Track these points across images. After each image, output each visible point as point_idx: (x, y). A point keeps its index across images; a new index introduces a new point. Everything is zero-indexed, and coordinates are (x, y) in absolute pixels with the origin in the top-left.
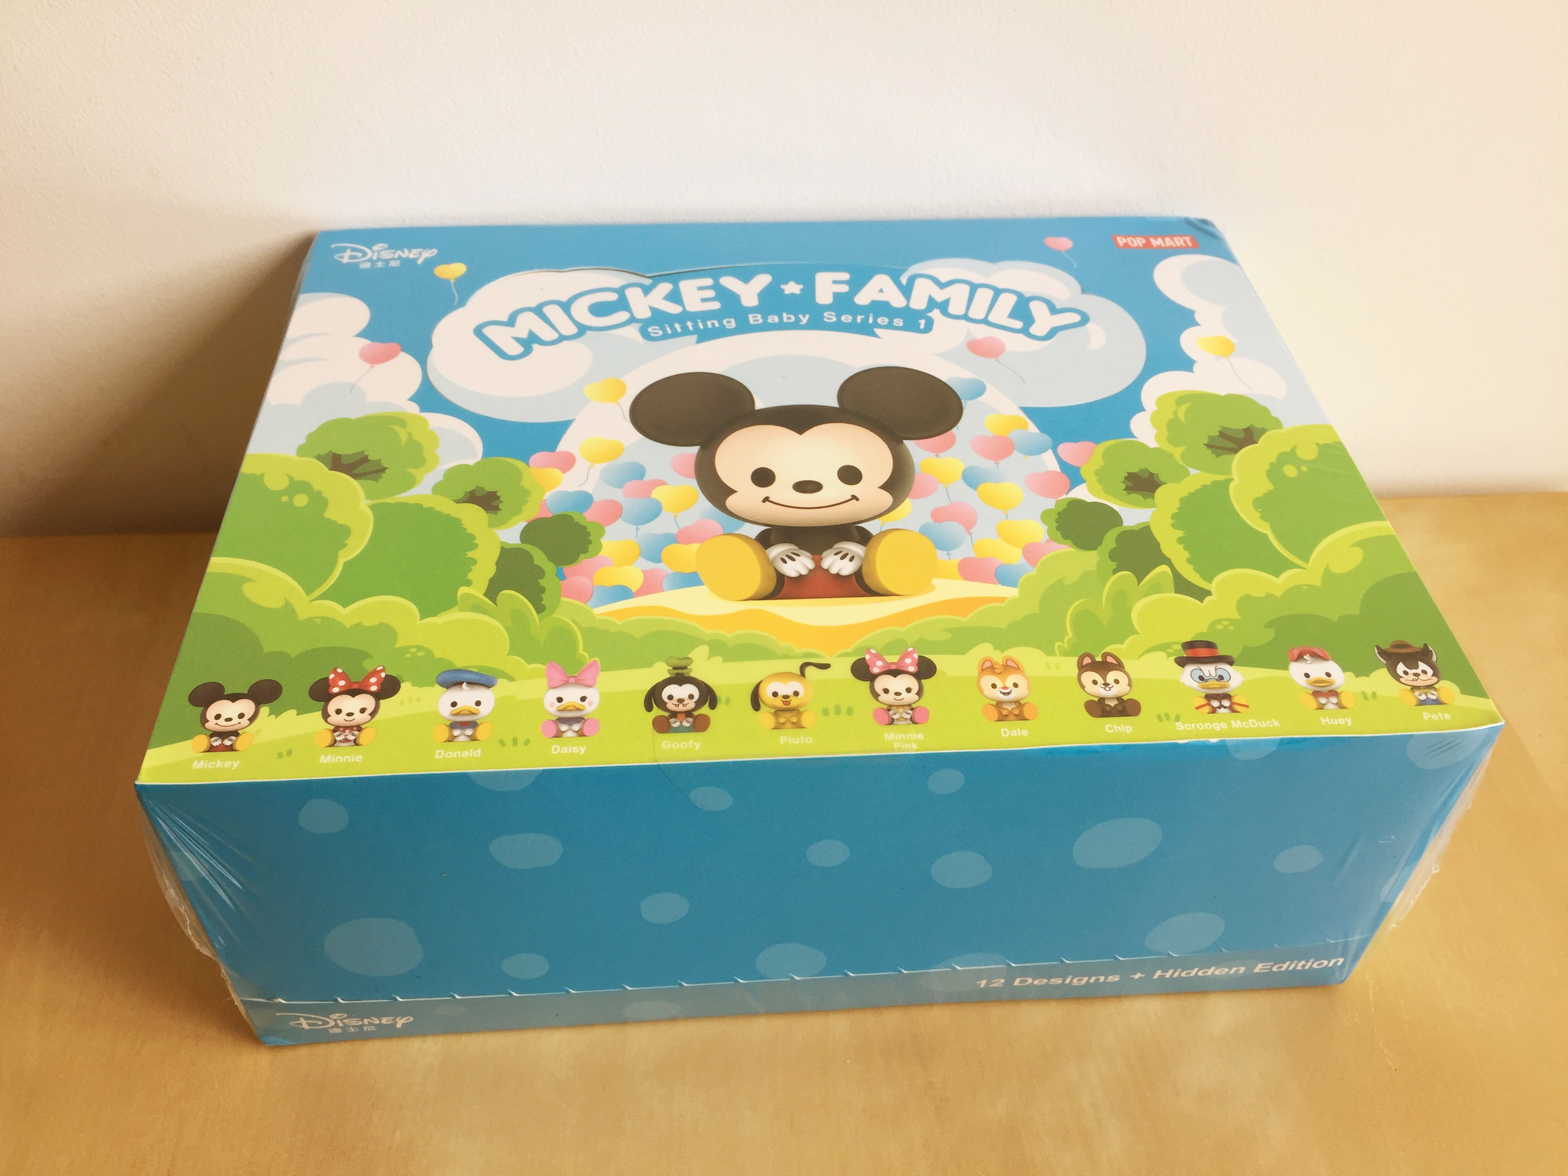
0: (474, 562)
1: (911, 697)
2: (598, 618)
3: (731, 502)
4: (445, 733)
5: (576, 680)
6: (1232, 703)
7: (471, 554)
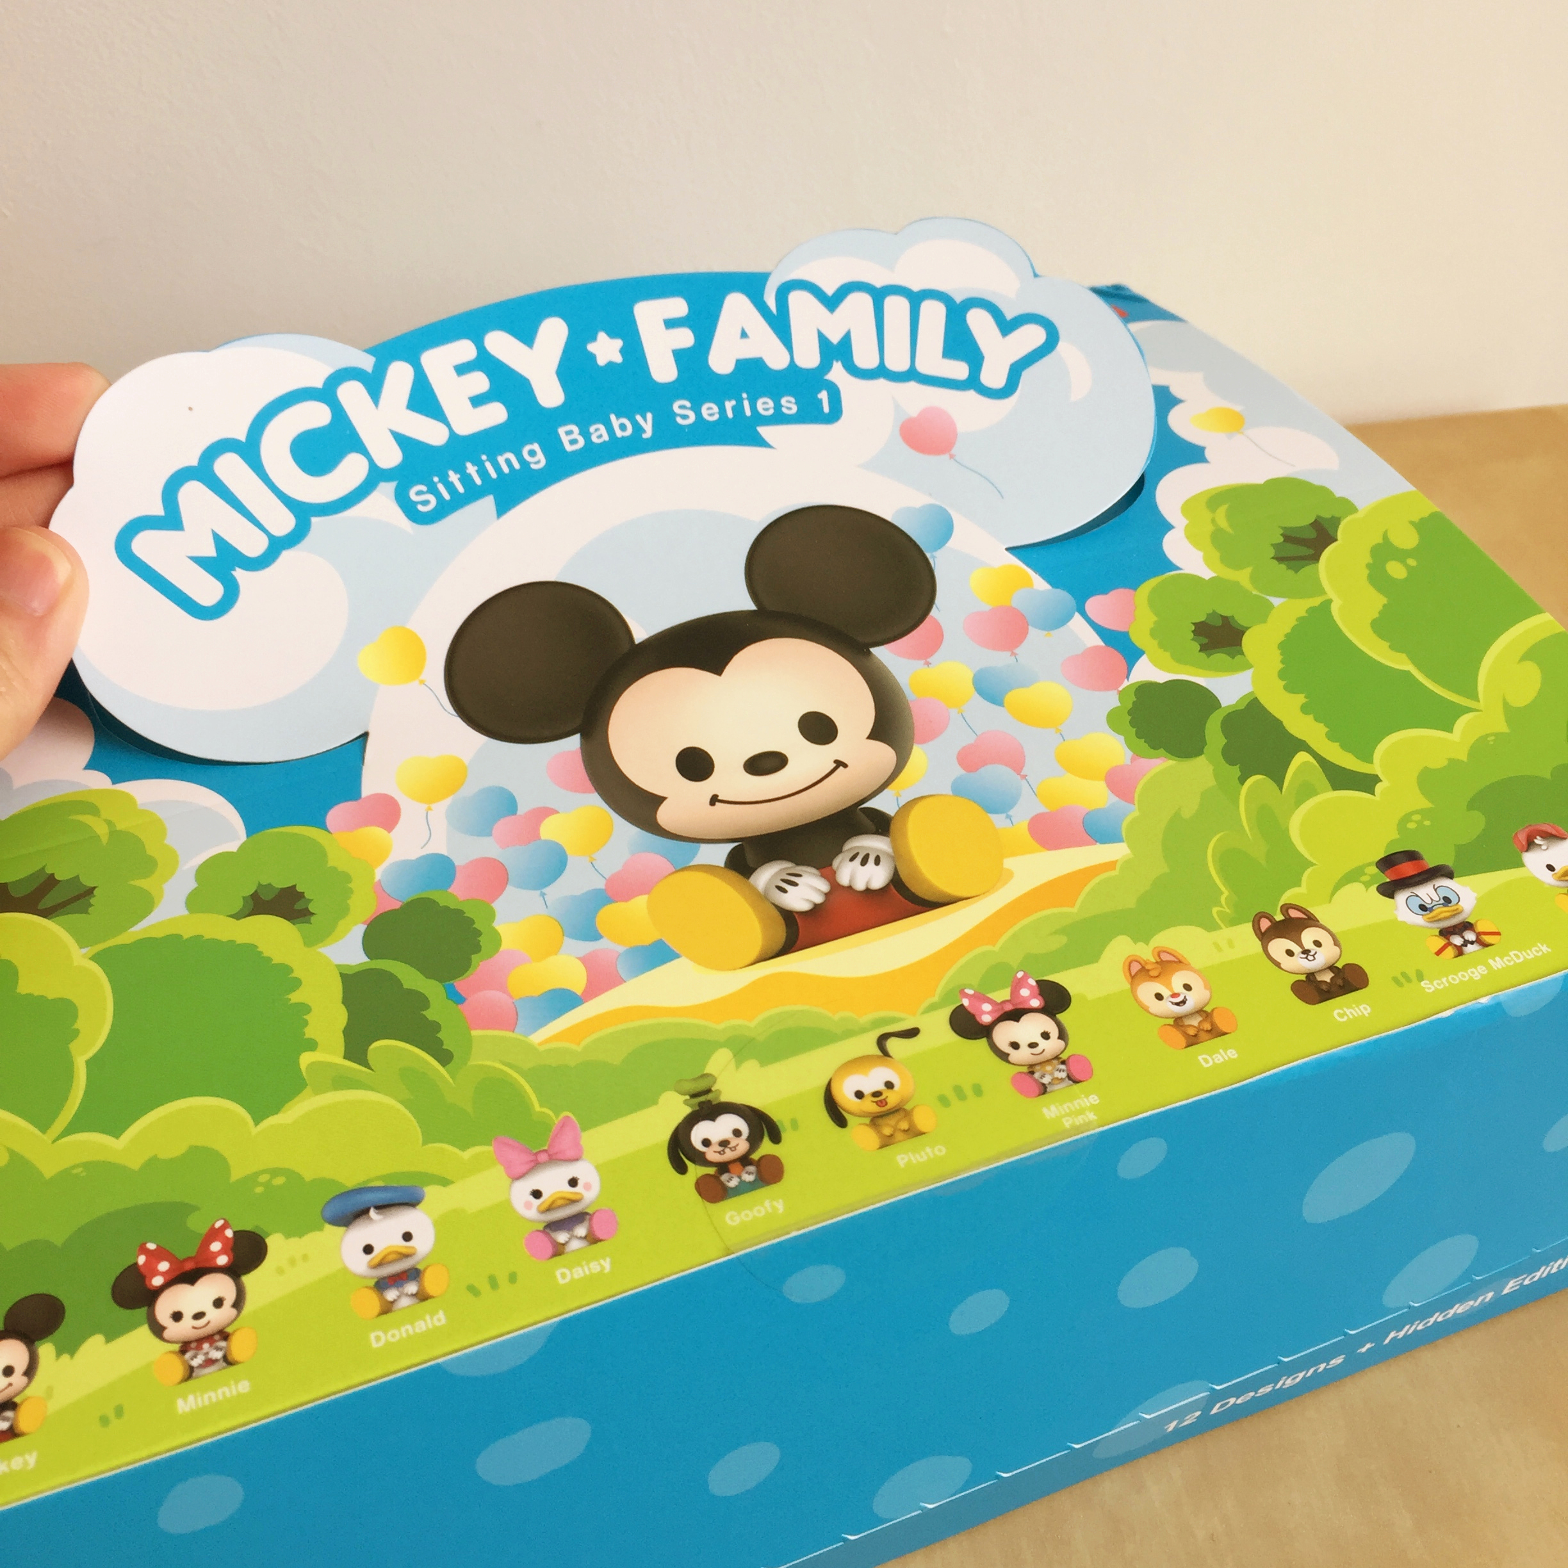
0: (305, 1008)
1: (1053, 1046)
2: (542, 1048)
3: (664, 816)
4: (372, 1302)
5: (549, 1155)
6: (1478, 934)
7: (295, 997)
